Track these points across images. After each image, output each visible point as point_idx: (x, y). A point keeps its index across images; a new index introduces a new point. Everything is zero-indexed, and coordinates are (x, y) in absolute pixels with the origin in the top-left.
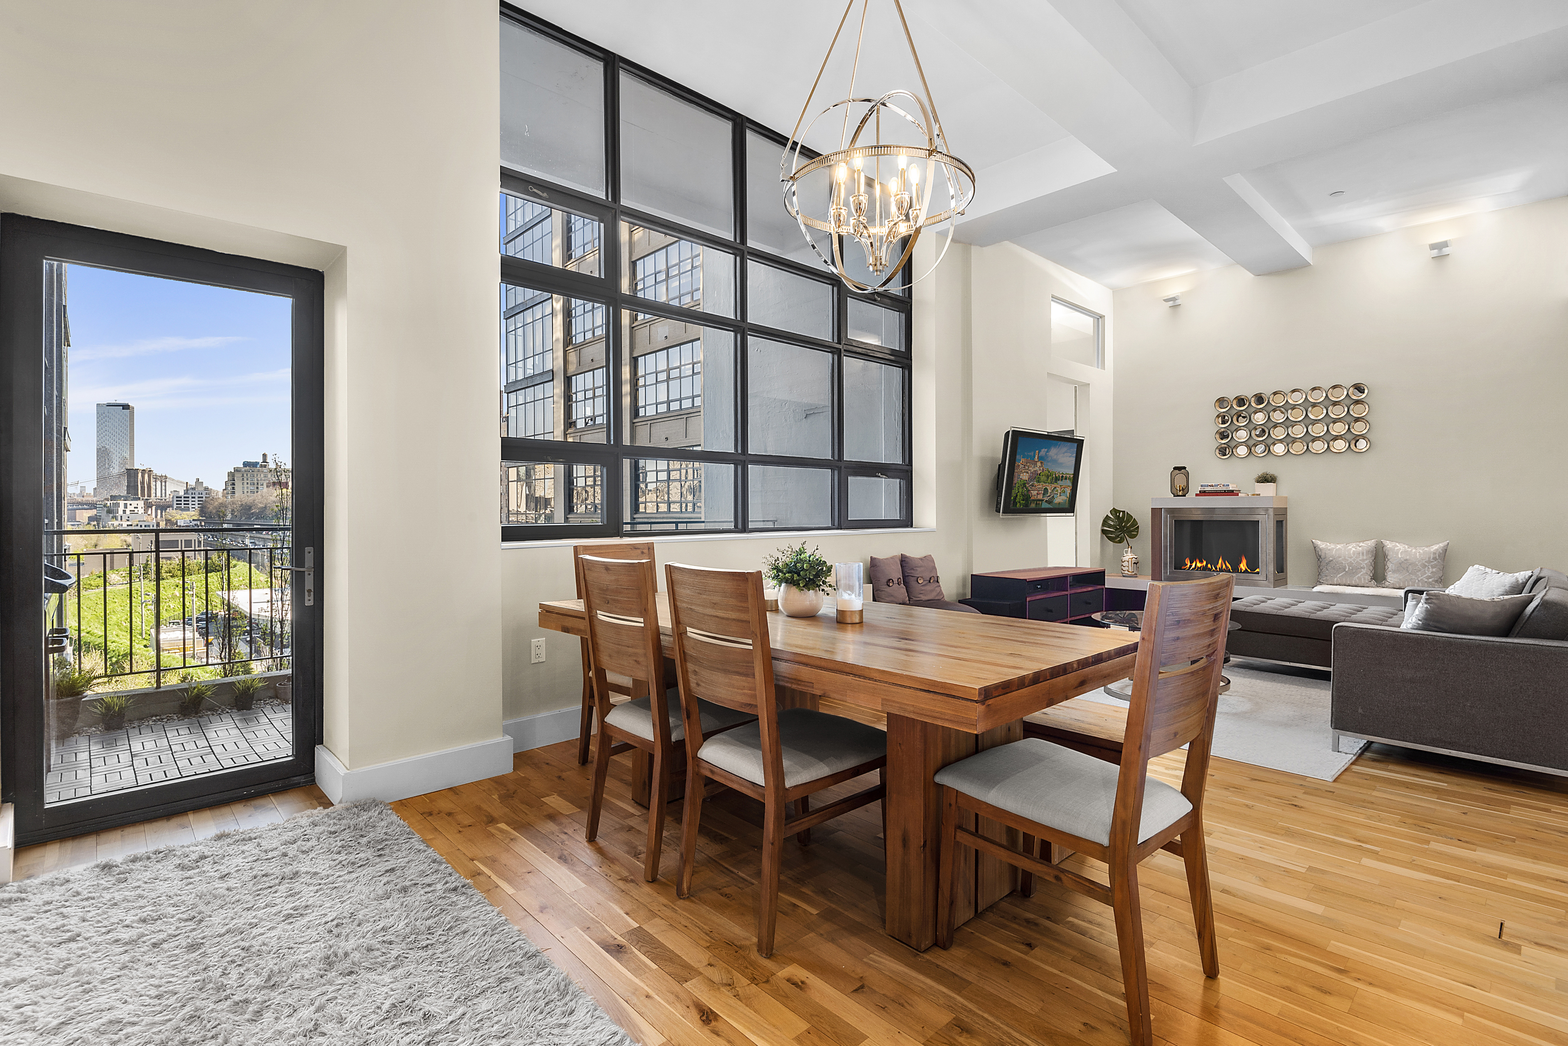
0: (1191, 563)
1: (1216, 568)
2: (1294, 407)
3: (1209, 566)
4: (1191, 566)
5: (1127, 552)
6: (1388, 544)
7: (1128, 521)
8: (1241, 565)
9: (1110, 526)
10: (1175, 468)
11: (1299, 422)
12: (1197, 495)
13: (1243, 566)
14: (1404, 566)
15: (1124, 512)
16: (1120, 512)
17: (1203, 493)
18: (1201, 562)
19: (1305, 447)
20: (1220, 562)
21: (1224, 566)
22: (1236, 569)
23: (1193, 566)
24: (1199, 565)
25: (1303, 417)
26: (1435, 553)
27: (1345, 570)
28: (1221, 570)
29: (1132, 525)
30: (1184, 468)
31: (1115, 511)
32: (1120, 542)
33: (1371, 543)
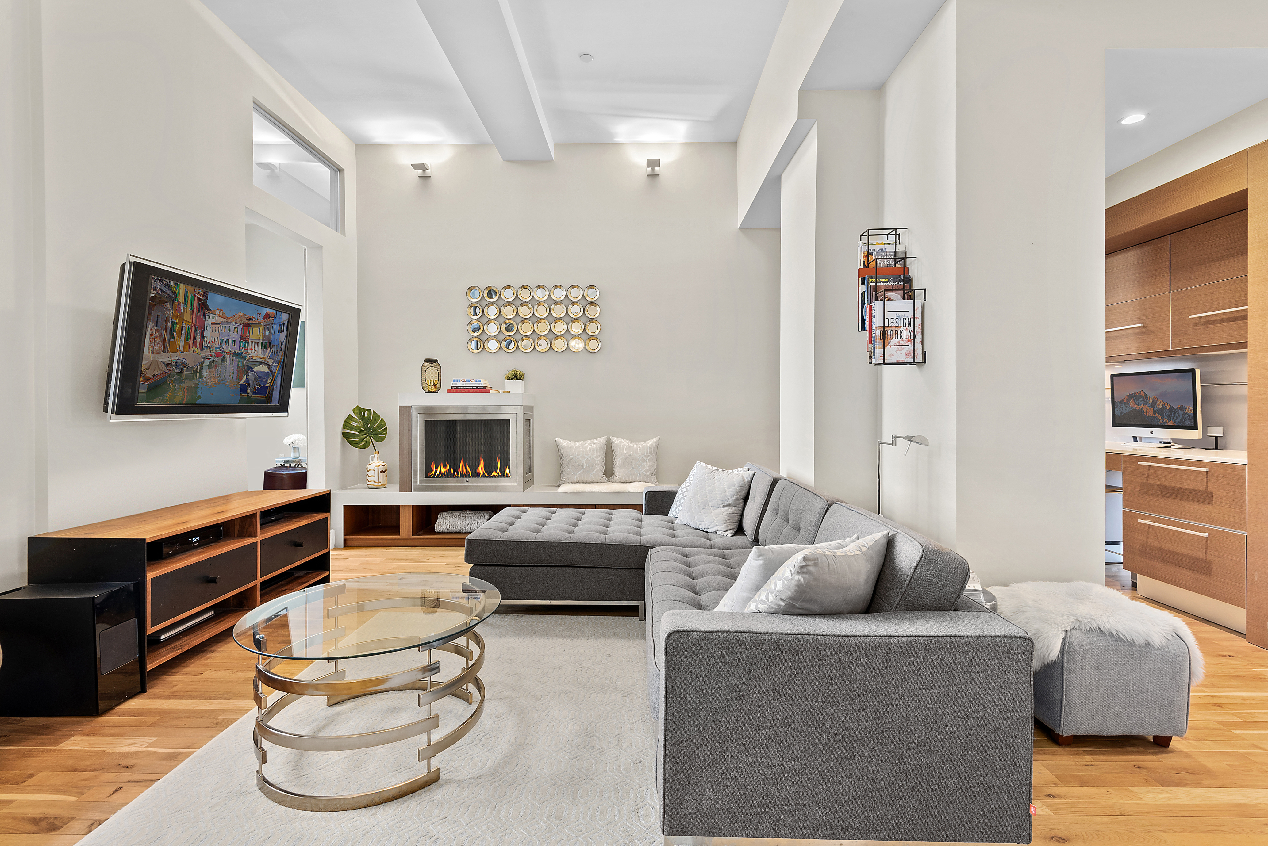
0: (436, 468)
1: (458, 474)
2: (539, 303)
3: (452, 470)
4: (436, 472)
5: (373, 459)
6: (616, 441)
7: (375, 421)
8: (480, 468)
9: (352, 428)
10: (427, 361)
11: (543, 319)
12: (449, 391)
13: (481, 469)
14: (628, 461)
15: (369, 411)
16: (364, 410)
17: (455, 389)
18: (445, 467)
19: (549, 345)
20: (461, 465)
21: (465, 471)
22: (475, 474)
23: (438, 472)
24: (443, 470)
25: (547, 314)
26: (650, 448)
27: (583, 467)
28: (463, 475)
29: (380, 426)
30: (436, 361)
31: (359, 410)
32: (365, 447)
33: (602, 440)
